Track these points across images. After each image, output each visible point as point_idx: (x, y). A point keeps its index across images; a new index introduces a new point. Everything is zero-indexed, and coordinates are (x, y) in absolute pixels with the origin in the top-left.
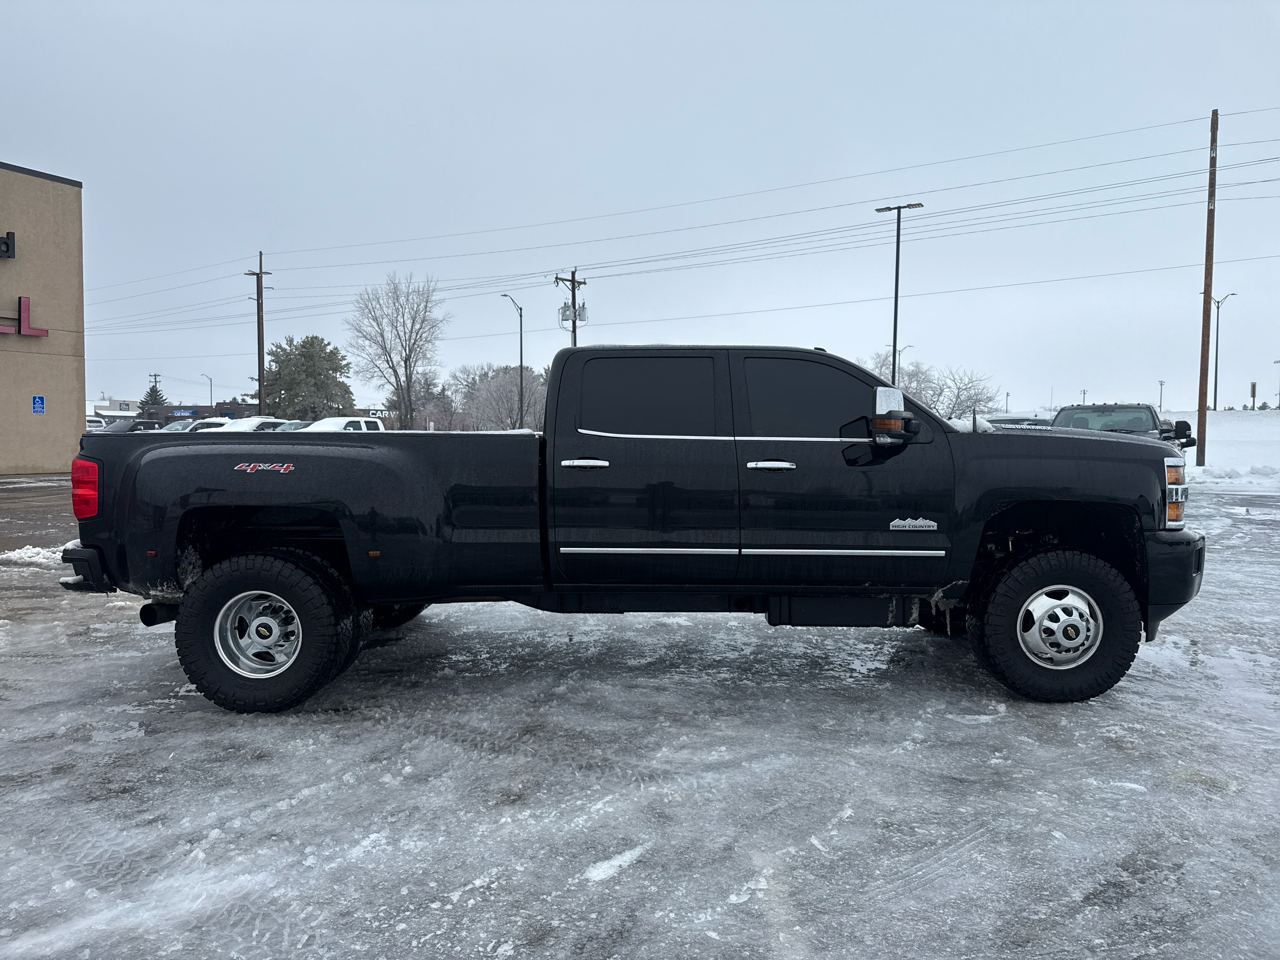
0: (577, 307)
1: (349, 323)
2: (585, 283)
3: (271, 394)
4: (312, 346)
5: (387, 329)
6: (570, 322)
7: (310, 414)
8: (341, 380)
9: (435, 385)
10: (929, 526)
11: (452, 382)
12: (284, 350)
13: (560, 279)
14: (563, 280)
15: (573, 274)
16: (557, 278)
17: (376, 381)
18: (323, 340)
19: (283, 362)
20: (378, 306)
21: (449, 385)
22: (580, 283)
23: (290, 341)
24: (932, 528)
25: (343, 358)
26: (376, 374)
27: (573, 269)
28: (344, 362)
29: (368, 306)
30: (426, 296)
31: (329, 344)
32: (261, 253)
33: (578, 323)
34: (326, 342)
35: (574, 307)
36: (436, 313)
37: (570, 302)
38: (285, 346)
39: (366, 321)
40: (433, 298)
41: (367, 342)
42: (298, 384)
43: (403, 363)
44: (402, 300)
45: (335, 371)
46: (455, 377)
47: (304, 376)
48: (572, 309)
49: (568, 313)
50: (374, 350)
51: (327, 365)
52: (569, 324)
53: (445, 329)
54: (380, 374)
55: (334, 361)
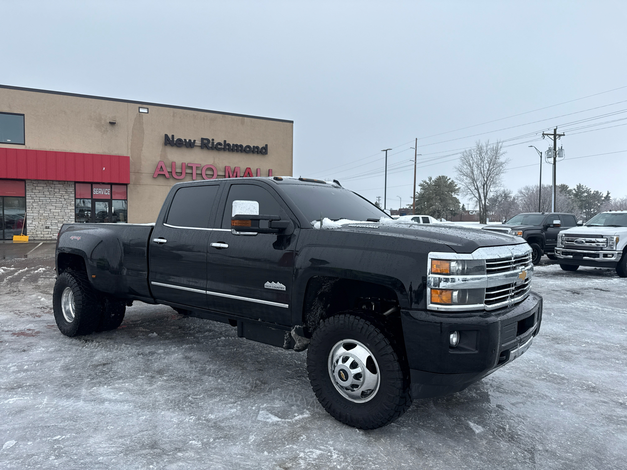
0: (557, 149)
1: (456, 168)
2: (564, 135)
3: (420, 204)
4: (441, 181)
5: (475, 169)
6: (552, 159)
7: (437, 214)
8: (454, 196)
9: (510, 197)
10: (282, 288)
11: (520, 195)
12: (427, 183)
13: (546, 134)
14: (547, 135)
15: (555, 130)
16: (543, 134)
17: (469, 196)
18: (447, 177)
19: (426, 189)
20: (471, 159)
21: (518, 197)
22: (560, 136)
23: (430, 179)
24: (282, 289)
25: (456, 186)
26: (469, 193)
27: (555, 128)
28: (457, 188)
29: (466, 159)
30: (496, 152)
31: (450, 179)
32: (416, 139)
33: (557, 159)
34: (448, 178)
35: (555, 149)
36: (502, 159)
37: (552, 146)
38: (428, 181)
39: (465, 167)
40: (501, 152)
41: (465, 177)
42: (432, 199)
43: (482, 187)
44: (483, 154)
45: (452, 192)
46: (521, 192)
47: (434, 195)
48: (553, 151)
49: (550, 153)
50: (468, 180)
51: (447, 189)
52: (552, 160)
53: (506, 166)
54: (471, 192)
55: (452, 188)
